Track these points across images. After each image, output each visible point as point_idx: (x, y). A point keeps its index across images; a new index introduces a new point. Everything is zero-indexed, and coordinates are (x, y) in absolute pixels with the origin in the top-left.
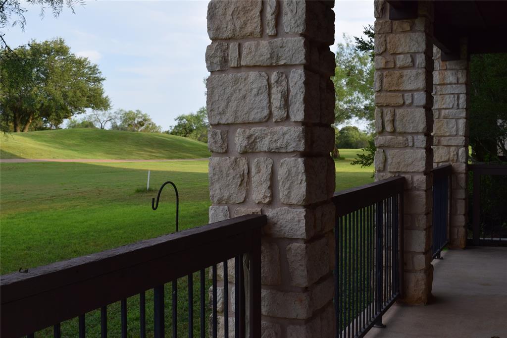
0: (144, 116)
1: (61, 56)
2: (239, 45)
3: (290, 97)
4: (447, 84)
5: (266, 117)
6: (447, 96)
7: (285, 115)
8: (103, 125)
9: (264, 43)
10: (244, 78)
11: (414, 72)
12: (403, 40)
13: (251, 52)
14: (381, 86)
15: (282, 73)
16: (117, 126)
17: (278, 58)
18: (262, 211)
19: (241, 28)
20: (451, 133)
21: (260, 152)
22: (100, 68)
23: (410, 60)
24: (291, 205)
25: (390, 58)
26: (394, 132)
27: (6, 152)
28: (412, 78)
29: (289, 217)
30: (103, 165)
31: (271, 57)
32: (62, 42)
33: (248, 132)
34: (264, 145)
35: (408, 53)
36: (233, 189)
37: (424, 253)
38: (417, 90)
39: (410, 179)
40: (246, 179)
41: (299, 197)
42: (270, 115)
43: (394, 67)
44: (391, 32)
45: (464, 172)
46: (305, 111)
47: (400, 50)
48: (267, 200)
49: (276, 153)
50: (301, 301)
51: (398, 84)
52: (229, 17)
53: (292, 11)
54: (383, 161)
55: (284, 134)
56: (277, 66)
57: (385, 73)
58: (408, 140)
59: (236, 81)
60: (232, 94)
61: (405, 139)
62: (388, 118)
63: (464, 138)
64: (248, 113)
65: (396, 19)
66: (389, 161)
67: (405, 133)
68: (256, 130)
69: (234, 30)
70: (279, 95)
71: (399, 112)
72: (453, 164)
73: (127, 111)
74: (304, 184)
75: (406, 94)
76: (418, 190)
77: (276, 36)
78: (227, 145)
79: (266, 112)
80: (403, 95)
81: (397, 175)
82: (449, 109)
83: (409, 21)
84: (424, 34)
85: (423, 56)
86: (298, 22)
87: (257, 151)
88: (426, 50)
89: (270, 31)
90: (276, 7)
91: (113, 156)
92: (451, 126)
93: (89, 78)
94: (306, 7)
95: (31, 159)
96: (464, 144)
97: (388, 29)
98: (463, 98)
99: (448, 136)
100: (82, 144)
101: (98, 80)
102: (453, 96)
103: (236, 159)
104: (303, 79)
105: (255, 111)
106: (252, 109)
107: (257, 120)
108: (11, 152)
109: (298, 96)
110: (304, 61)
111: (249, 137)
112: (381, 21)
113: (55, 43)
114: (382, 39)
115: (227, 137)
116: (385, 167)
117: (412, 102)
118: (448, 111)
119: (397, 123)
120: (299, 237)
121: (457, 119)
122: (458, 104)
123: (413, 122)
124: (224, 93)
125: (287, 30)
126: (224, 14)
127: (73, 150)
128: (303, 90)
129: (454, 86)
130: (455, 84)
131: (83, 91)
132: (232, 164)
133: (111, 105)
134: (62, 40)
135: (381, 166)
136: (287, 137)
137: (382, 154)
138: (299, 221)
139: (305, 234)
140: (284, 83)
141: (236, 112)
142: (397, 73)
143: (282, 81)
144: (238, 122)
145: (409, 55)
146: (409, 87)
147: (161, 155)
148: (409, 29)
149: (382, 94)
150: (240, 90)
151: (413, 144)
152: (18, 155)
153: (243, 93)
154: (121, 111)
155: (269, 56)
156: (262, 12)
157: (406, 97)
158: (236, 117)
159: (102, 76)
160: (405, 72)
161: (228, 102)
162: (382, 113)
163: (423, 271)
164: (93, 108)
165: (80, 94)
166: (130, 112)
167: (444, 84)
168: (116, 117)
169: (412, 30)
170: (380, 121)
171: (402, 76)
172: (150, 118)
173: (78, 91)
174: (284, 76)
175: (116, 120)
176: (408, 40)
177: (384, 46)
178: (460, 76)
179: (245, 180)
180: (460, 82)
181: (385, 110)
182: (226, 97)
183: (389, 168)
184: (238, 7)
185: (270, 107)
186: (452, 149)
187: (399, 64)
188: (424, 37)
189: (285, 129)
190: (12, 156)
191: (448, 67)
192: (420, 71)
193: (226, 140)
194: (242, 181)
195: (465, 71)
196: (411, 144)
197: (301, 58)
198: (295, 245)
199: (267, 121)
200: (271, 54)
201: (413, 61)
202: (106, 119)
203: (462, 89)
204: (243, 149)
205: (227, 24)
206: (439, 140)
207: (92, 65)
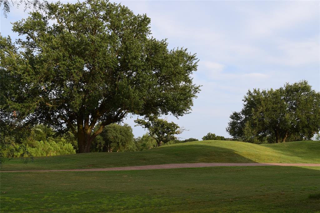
1: (305, 92)
27: (246, 158)
32: (306, 83)
95: (262, 163)
100: (307, 152)
108: (250, 158)
113: (301, 84)
127: (299, 156)
134: (306, 82)
152: (254, 160)
190: (250, 161)
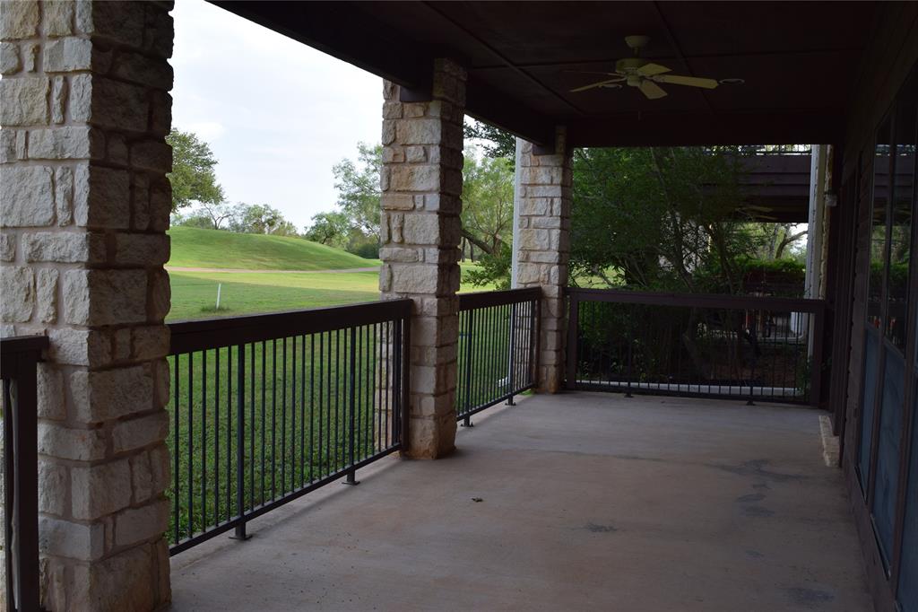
0: (273, 212)
2: (27, 133)
3: (75, 198)
4: (539, 185)
5: (50, 220)
6: (539, 200)
7: (69, 219)
8: (218, 222)
9: (49, 131)
10: (29, 173)
11: (427, 168)
12: (415, 128)
13: (36, 143)
14: (389, 184)
15: (68, 168)
16: (237, 225)
17: (63, 150)
18: (46, 331)
19: (28, 113)
20: (542, 246)
21: (46, 262)
22: (211, 148)
23: (423, 153)
24: (75, 326)
25: (399, 150)
26: (402, 243)
28: (425, 176)
29: (72, 339)
30: (187, 275)
31: (55, 149)
33: (33, 237)
34: (48, 254)
35: (420, 144)
36: (19, 304)
37: (434, 396)
38: (430, 191)
39: (419, 303)
40: (32, 294)
41: (82, 316)
42: (55, 217)
43: (404, 162)
44: (402, 118)
45: (557, 296)
46: (88, 214)
47: (411, 141)
48: (51, 319)
49: (60, 262)
50: (83, 440)
51: (408, 183)
52: (16, 100)
53: (78, 95)
54: (388, 279)
55: (67, 241)
56: (63, 160)
57: (394, 168)
58: (417, 253)
59: (22, 176)
60: (17, 192)
61: (414, 251)
62: (395, 225)
63: (557, 254)
64: (33, 214)
65: (408, 102)
66: (396, 279)
67: (415, 244)
68: (41, 236)
69: (21, 115)
70: (62, 195)
71: (409, 217)
72: (544, 287)
73: (251, 205)
74: (88, 301)
75: (417, 196)
76: (429, 317)
77: (63, 123)
78: (15, 253)
79: (50, 214)
80: (413, 197)
81: (404, 296)
82: (541, 216)
83: (423, 104)
84: (439, 121)
85: (438, 149)
86: (83, 108)
87: (44, 260)
88: (441, 141)
89: (56, 118)
90: (62, 90)
91: (207, 264)
92: (542, 238)
93: (196, 160)
94: (93, 90)
96: (557, 261)
97: (398, 114)
98: (557, 202)
99: (539, 251)
101: (209, 164)
102: (545, 200)
103: (22, 269)
104: (88, 176)
105: (40, 213)
106: (37, 210)
107: (42, 224)
109: (83, 196)
110: (89, 155)
111: (33, 244)
112: (390, 104)
114: (391, 126)
115: (16, 242)
116: (390, 286)
117: (424, 206)
118: (538, 218)
119: (405, 232)
120: (82, 364)
121: (550, 229)
122: (551, 211)
123: (424, 231)
124: (9, 190)
125: (74, 117)
126: (13, 96)
128: (88, 189)
129: (547, 187)
130: (548, 185)
131: (187, 177)
132: (16, 275)
133: (224, 197)
135: (386, 284)
136: (70, 244)
137: (388, 270)
138: (82, 345)
139: (87, 361)
140: (69, 180)
141: (21, 213)
142: (407, 169)
143: (67, 178)
144: (24, 225)
145: (421, 148)
146: (420, 188)
147: (275, 265)
148: (422, 114)
149: (389, 195)
150: (25, 187)
151: (424, 258)
153: (28, 190)
154: (243, 205)
155: (52, 148)
156: (49, 95)
157: (417, 200)
158: (21, 219)
159: (213, 159)
160: (417, 168)
161: (14, 202)
162: (389, 218)
163: (432, 418)
164: (200, 199)
165: (183, 181)
166: (256, 207)
167: (535, 184)
168: (235, 213)
169: (425, 114)
170: (386, 229)
171: (412, 174)
172: (281, 215)
173: (180, 178)
174: (70, 172)
175: (236, 217)
176: (420, 128)
177: (393, 135)
178: (554, 175)
179: (30, 294)
180: (554, 182)
181: (393, 215)
182: (12, 194)
183: (396, 288)
184: (25, 88)
185: (54, 208)
186: (544, 266)
187: (410, 157)
188: (440, 125)
189: (69, 234)
191: (541, 163)
192: (434, 168)
193: (12, 245)
194: (27, 295)
195: (560, 169)
196: (421, 259)
197: (84, 151)
198: (78, 374)
199: (53, 225)
200: (54, 145)
201: (426, 154)
202: (221, 215)
203: (557, 191)
204: (28, 258)
205: (14, 108)
206: (528, 255)
207: (200, 143)
